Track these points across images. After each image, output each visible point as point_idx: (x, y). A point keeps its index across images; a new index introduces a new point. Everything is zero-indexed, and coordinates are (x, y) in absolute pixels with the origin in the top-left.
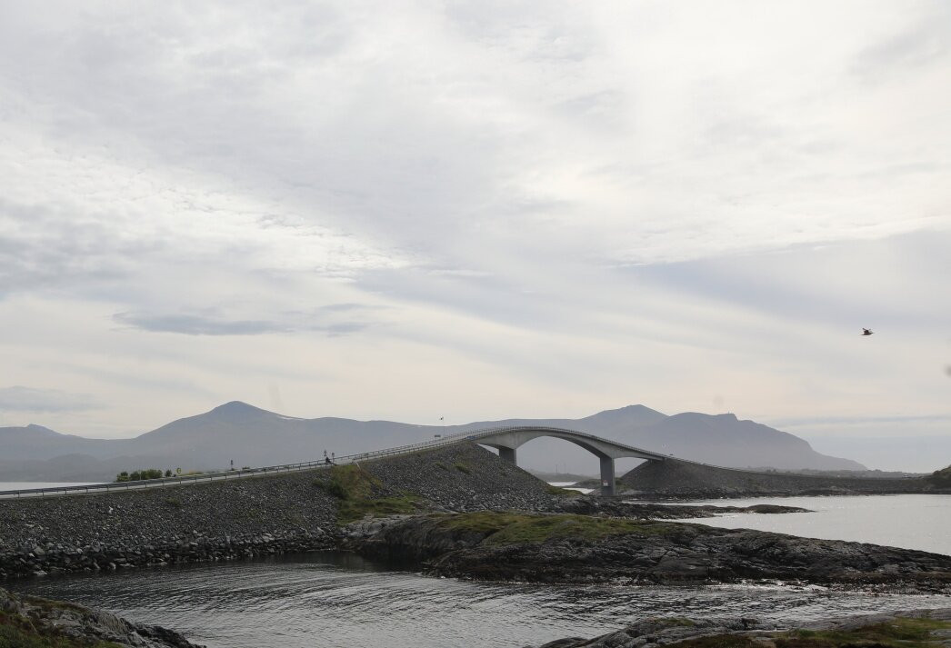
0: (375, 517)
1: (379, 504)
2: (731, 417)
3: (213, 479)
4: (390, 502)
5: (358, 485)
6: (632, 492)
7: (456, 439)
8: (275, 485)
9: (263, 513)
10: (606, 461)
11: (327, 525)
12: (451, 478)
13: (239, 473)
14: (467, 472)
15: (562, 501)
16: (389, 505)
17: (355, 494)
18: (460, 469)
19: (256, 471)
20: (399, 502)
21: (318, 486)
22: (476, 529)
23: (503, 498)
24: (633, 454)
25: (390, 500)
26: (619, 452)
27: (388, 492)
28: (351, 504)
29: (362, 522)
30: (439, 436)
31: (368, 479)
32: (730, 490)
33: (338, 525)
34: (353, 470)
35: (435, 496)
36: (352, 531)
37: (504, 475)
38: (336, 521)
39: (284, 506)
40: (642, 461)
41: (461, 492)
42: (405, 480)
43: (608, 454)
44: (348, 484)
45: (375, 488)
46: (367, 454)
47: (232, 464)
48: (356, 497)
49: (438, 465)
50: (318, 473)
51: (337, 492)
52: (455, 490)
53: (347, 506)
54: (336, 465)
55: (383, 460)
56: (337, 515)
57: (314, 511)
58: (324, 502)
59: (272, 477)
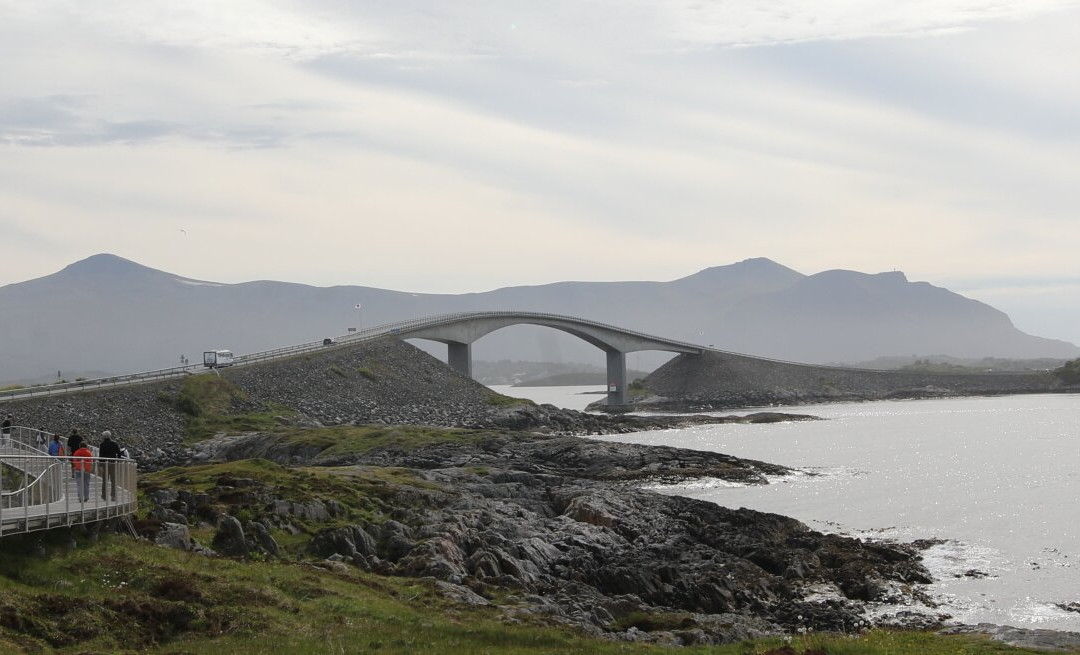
0: (228, 435)
1: (236, 420)
2: (898, 277)
3: (34, 394)
4: (251, 418)
5: (215, 399)
6: (654, 399)
7: (375, 333)
8: (109, 400)
9: (93, 434)
10: (614, 356)
11: (170, 446)
12: (347, 386)
13: (72, 386)
14: (373, 379)
15: (499, 413)
16: (248, 421)
17: (209, 409)
18: (364, 375)
19: (93, 383)
20: (261, 418)
21: (165, 400)
22: (315, 443)
23: (416, 410)
24: (654, 344)
25: (252, 416)
26: (633, 343)
27: (252, 405)
28: (202, 420)
29: (211, 441)
30: (355, 330)
31: (228, 390)
32: (786, 393)
33: (184, 446)
34: (211, 380)
35: (318, 410)
36: (198, 451)
37: (429, 381)
38: (181, 441)
39: (118, 425)
40: (673, 355)
41: (357, 404)
42: (281, 391)
43: (618, 348)
44: (203, 397)
45: (235, 402)
46: (245, 357)
47: (59, 375)
48: (210, 413)
49: (333, 370)
50: (167, 385)
51: (187, 407)
52: (349, 402)
53: (197, 424)
54: (191, 374)
55: (257, 365)
56: (183, 434)
57: (155, 430)
58: (169, 419)
59: (106, 391)
